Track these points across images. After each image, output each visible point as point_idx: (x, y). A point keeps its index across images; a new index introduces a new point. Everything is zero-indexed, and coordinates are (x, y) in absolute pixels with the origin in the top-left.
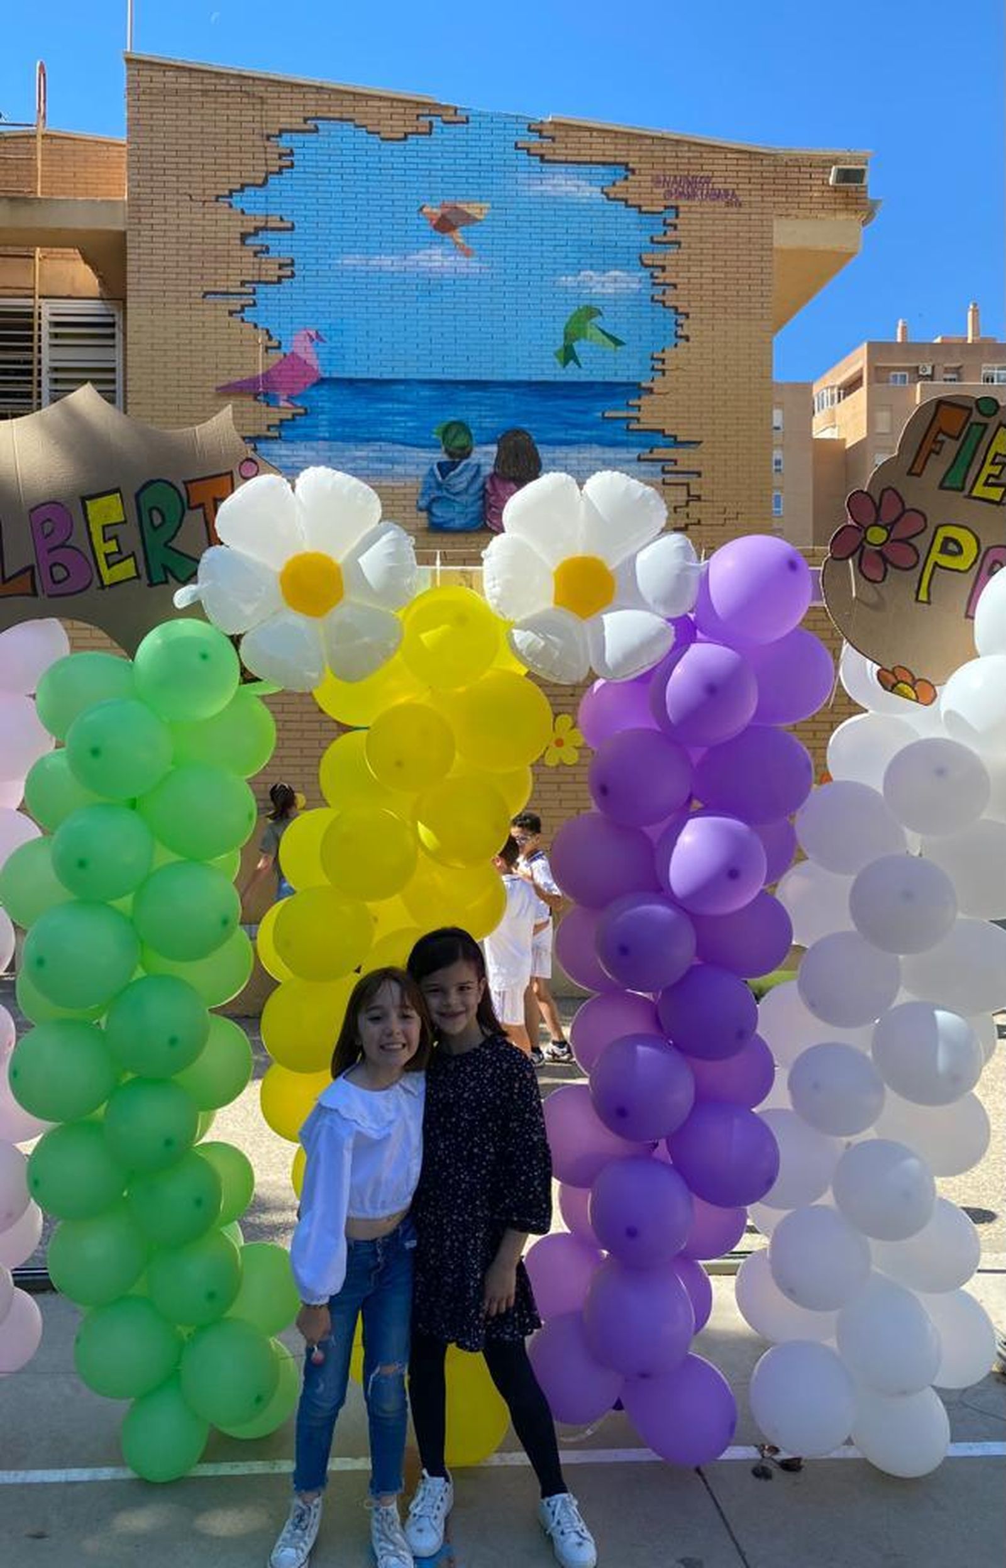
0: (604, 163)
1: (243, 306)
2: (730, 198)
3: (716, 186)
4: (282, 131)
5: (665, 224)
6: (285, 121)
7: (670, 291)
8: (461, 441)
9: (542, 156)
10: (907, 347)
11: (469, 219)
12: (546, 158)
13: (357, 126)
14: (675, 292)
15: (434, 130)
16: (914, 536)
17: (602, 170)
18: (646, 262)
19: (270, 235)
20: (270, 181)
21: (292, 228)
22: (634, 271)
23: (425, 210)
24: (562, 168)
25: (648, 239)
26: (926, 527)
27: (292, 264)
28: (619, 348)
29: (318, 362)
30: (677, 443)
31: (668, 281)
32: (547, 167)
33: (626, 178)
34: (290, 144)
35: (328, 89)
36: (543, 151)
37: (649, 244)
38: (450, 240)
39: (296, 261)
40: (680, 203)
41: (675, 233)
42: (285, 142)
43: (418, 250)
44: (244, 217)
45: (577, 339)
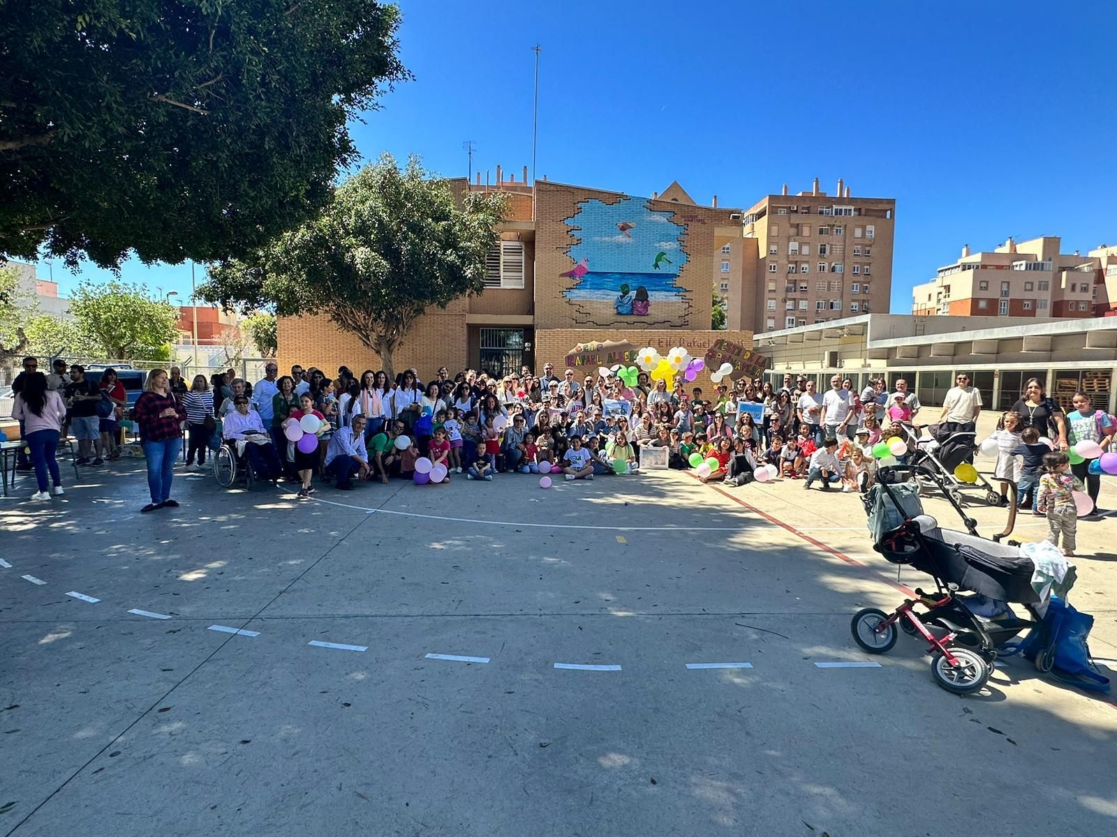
1: (567, 251)
2: (703, 222)
3: (699, 218)
4: (578, 202)
5: (685, 229)
6: (579, 199)
7: (685, 248)
8: (626, 289)
10: (787, 198)
11: (630, 227)
12: (652, 210)
13: (599, 201)
15: (621, 202)
17: (668, 214)
18: (679, 240)
19: (575, 231)
20: (575, 216)
21: (581, 229)
22: (675, 242)
23: (617, 224)
24: (656, 213)
25: (679, 233)
27: (581, 240)
28: (671, 264)
29: (587, 267)
30: (686, 291)
31: (684, 245)
32: (652, 213)
33: (674, 216)
34: (581, 206)
35: (591, 190)
38: (625, 233)
40: (688, 223)
41: (687, 232)
42: (579, 205)
43: (616, 236)
44: (568, 226)
45: (659, 261)
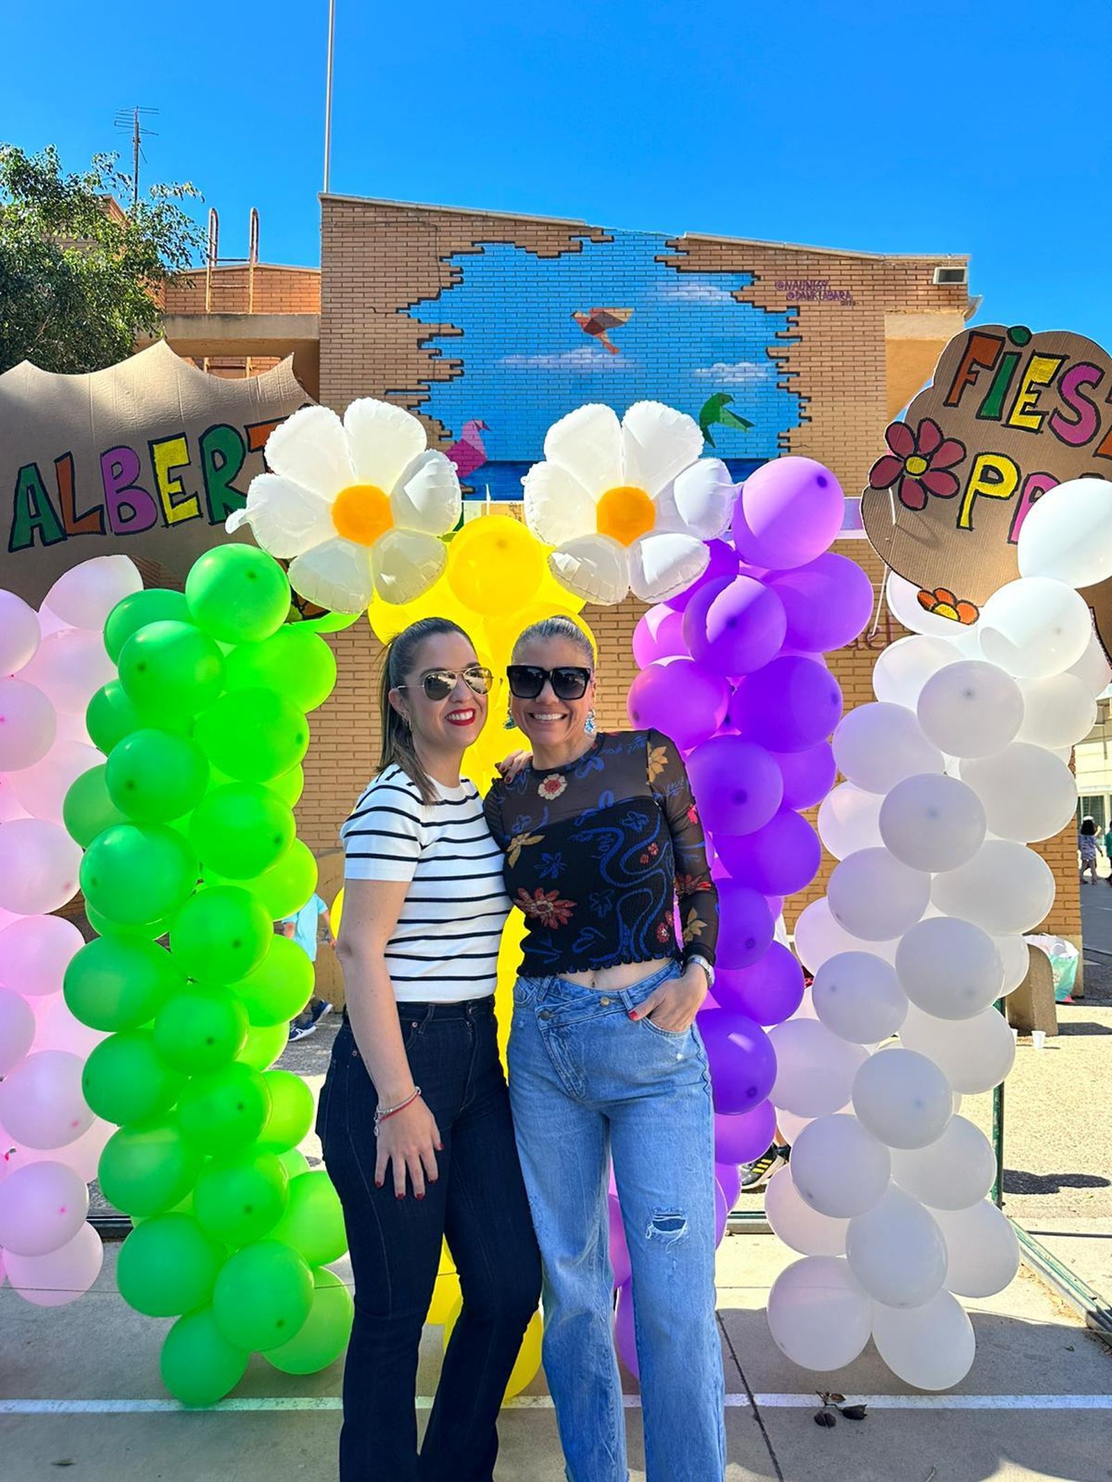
0: (732, 272)
1: (419, 401)
2: (845, 298)
3: (832, 288)
4: (453, 253)
5: (788, 321)
6: (455, 245)
7: (793, 378)
9: (678, 267)
11: (616, 322)
12: (682, 268)
13: (516, 247)
14: (797, 379)
15: (584, 248)
16: (955, 465)
17: (731, 277)
18: (771, 354)
19: (443, 340)
20: (443, 295)
21: (462, 334)
22: (761, 362)
23: (576, 315)
24: (696, 277)
25: (773, 334)
26: (965, 456)
27: (462, 364)
28: (748, 429)
29: (484, 448)
31: (791, 370)
32: (683, 276)
33: (753, 284)
34: (461, 264)
35: (491, 217)
36: (679, 263)
37: (774, 339)
38: (599, 340)
39: (465, 361)
40: (800, 303)
41: (797, 329)
42: (455, 263)
43: (570, 349)
44: (420, 326)
45: (712, 422)
